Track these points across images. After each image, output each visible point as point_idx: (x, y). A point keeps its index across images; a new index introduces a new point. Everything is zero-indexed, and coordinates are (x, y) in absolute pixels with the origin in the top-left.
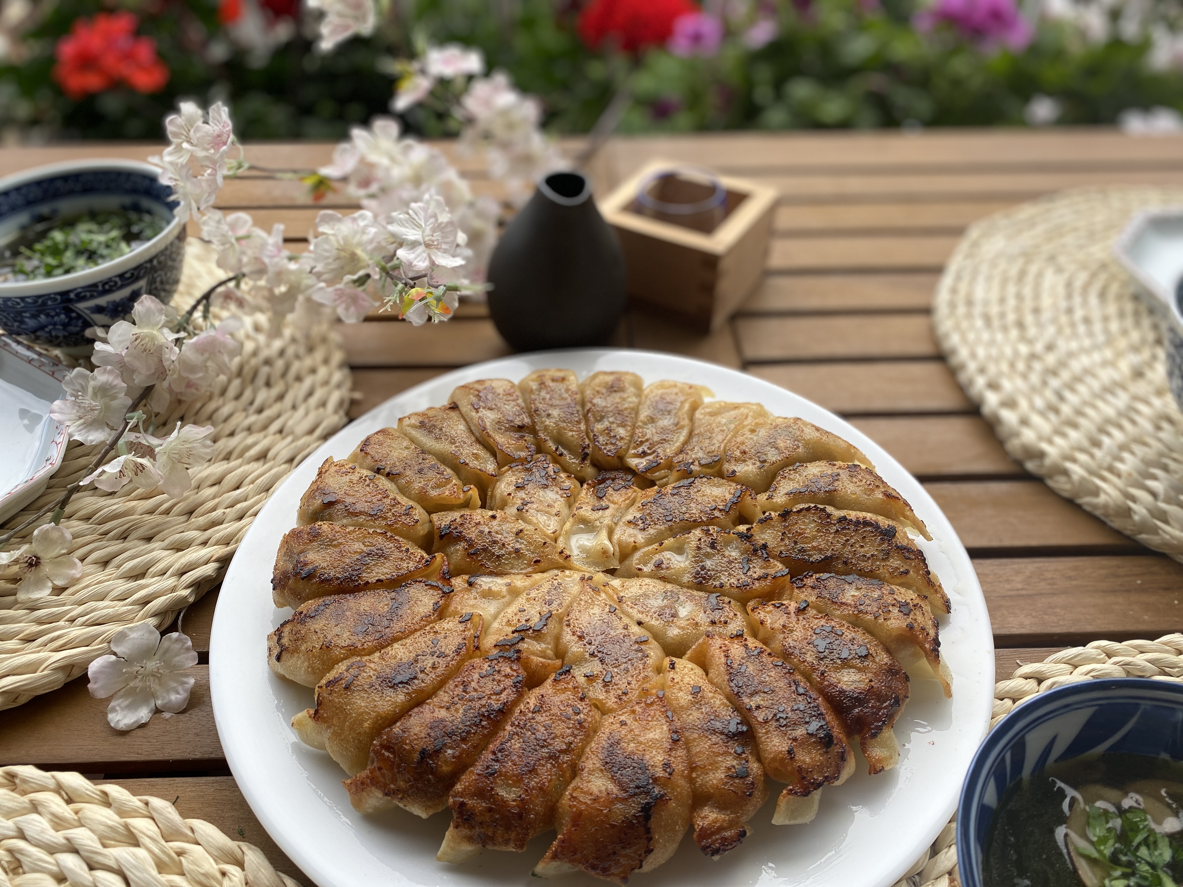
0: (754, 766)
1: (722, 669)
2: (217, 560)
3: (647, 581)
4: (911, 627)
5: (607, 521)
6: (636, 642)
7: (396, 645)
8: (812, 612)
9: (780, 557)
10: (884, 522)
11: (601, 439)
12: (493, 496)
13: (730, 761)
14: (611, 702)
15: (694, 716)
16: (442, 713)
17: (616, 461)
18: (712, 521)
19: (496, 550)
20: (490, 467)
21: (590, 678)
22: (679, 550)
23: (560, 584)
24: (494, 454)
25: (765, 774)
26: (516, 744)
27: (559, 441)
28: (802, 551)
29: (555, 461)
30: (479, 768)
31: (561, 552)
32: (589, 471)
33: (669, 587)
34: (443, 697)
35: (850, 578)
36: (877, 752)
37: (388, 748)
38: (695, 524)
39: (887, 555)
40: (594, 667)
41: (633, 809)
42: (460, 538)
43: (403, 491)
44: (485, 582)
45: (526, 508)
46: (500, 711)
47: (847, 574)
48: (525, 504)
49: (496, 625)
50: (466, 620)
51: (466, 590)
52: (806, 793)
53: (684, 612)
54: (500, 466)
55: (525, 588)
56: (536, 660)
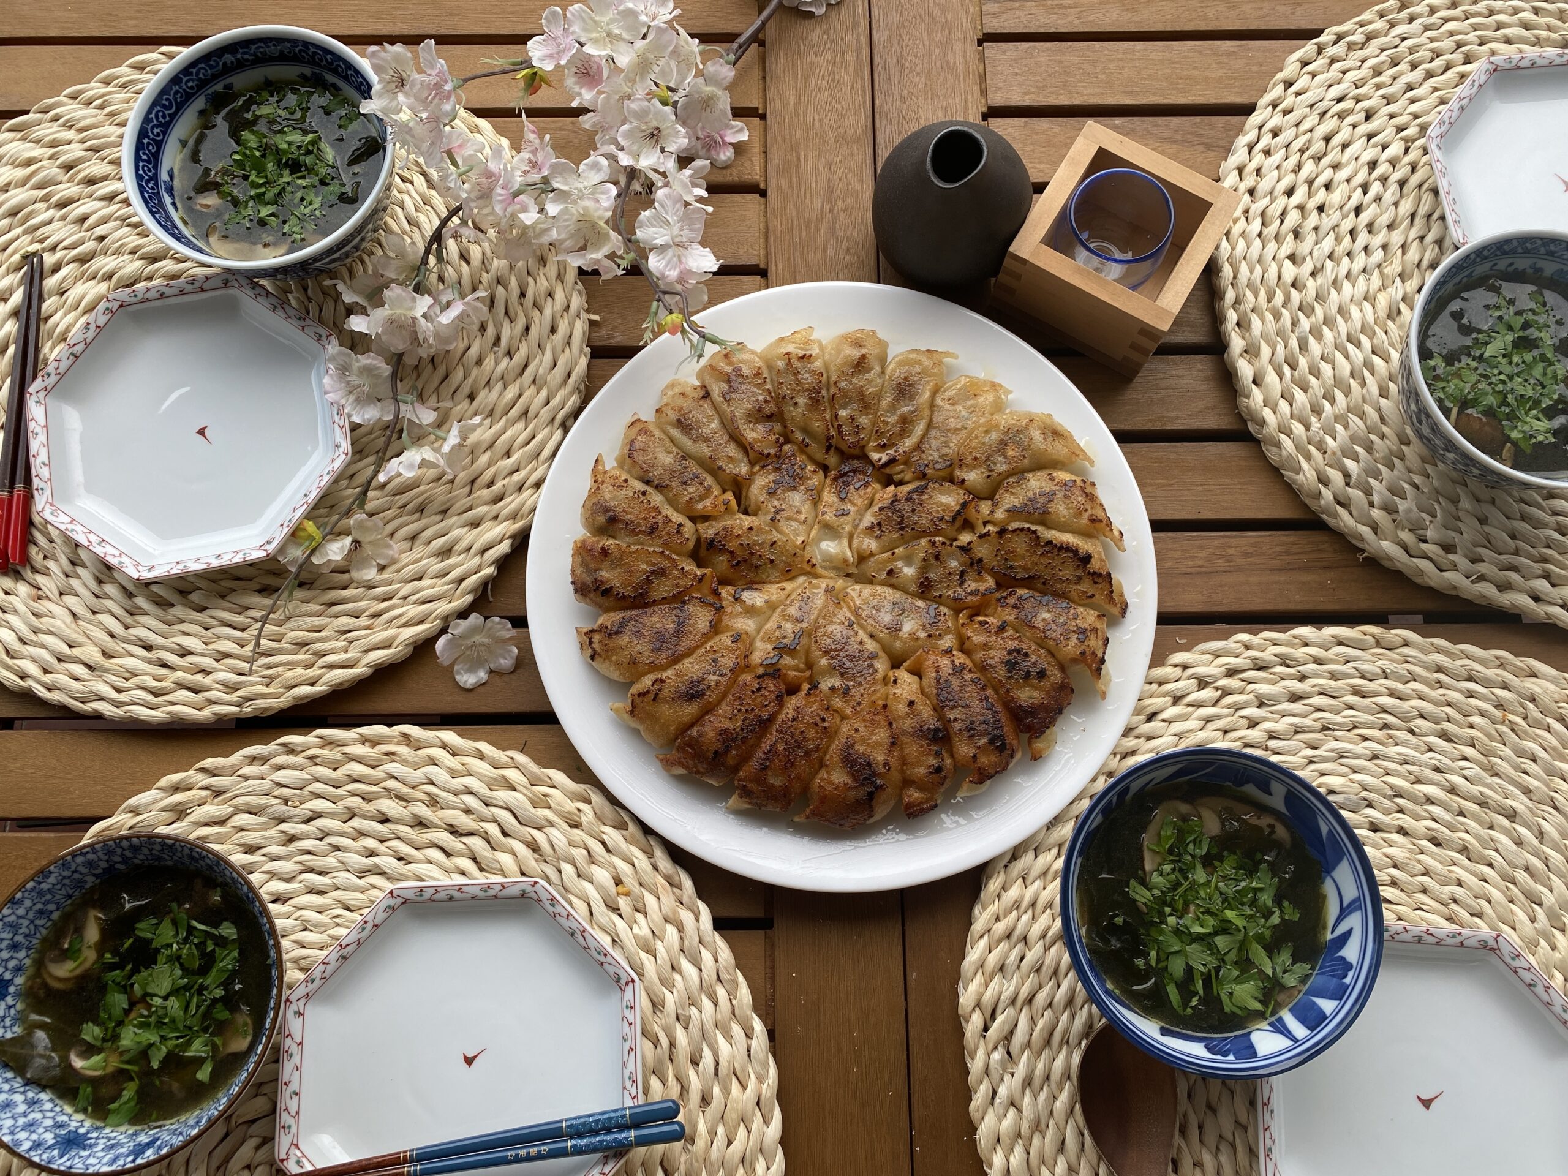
0: (948, 761)
1: (933, 683)
2: (514, 536)
3: (879, 588)
4: (1083, 654)
5: (848, 528)
6: (869, 658)
7: (686, 661)
8: (1010, 632)
9: (991, 571)
10: (1085, 546)
11: (844, 429)
12: (747, 496)
13: (932, 761)
14: (848, 711)
15: (907, 724)
16: (726, 724)
17: (857, 451)
18: (938, 532)
19: (754, 560)
20: (744, 469)
21: (833, 689)
22: (908, 560)
23: (808, 598)
24: (746, 452)
25: (955, 767)
26: (781, 747)
27: (805, 430)
28: (1012, 567)
29: (802, 452)
30: (754, 763)
31: (809, 561)
32: (832, 460)
33: (898, 594)
34: (725, 708)
35: (1045, 599)
36: (1039, 745)
37: (690, 745)
38: (924, 533)
39: (1079, 579)
40: (837, 682)
41: (861, 793)
42: (723, 550)
43: (672, 503)
44: (748, 596)
45: (778, 517)
46: (768, 719)
47: (1044, 593)
48: (777, 512)
49: (759, 644)
50: (737, 638)
51: (732, 604)
52: (981, 782)
53: (908, 627)
54: (752, 464)
55: (781, 603)
56: (793, 673)
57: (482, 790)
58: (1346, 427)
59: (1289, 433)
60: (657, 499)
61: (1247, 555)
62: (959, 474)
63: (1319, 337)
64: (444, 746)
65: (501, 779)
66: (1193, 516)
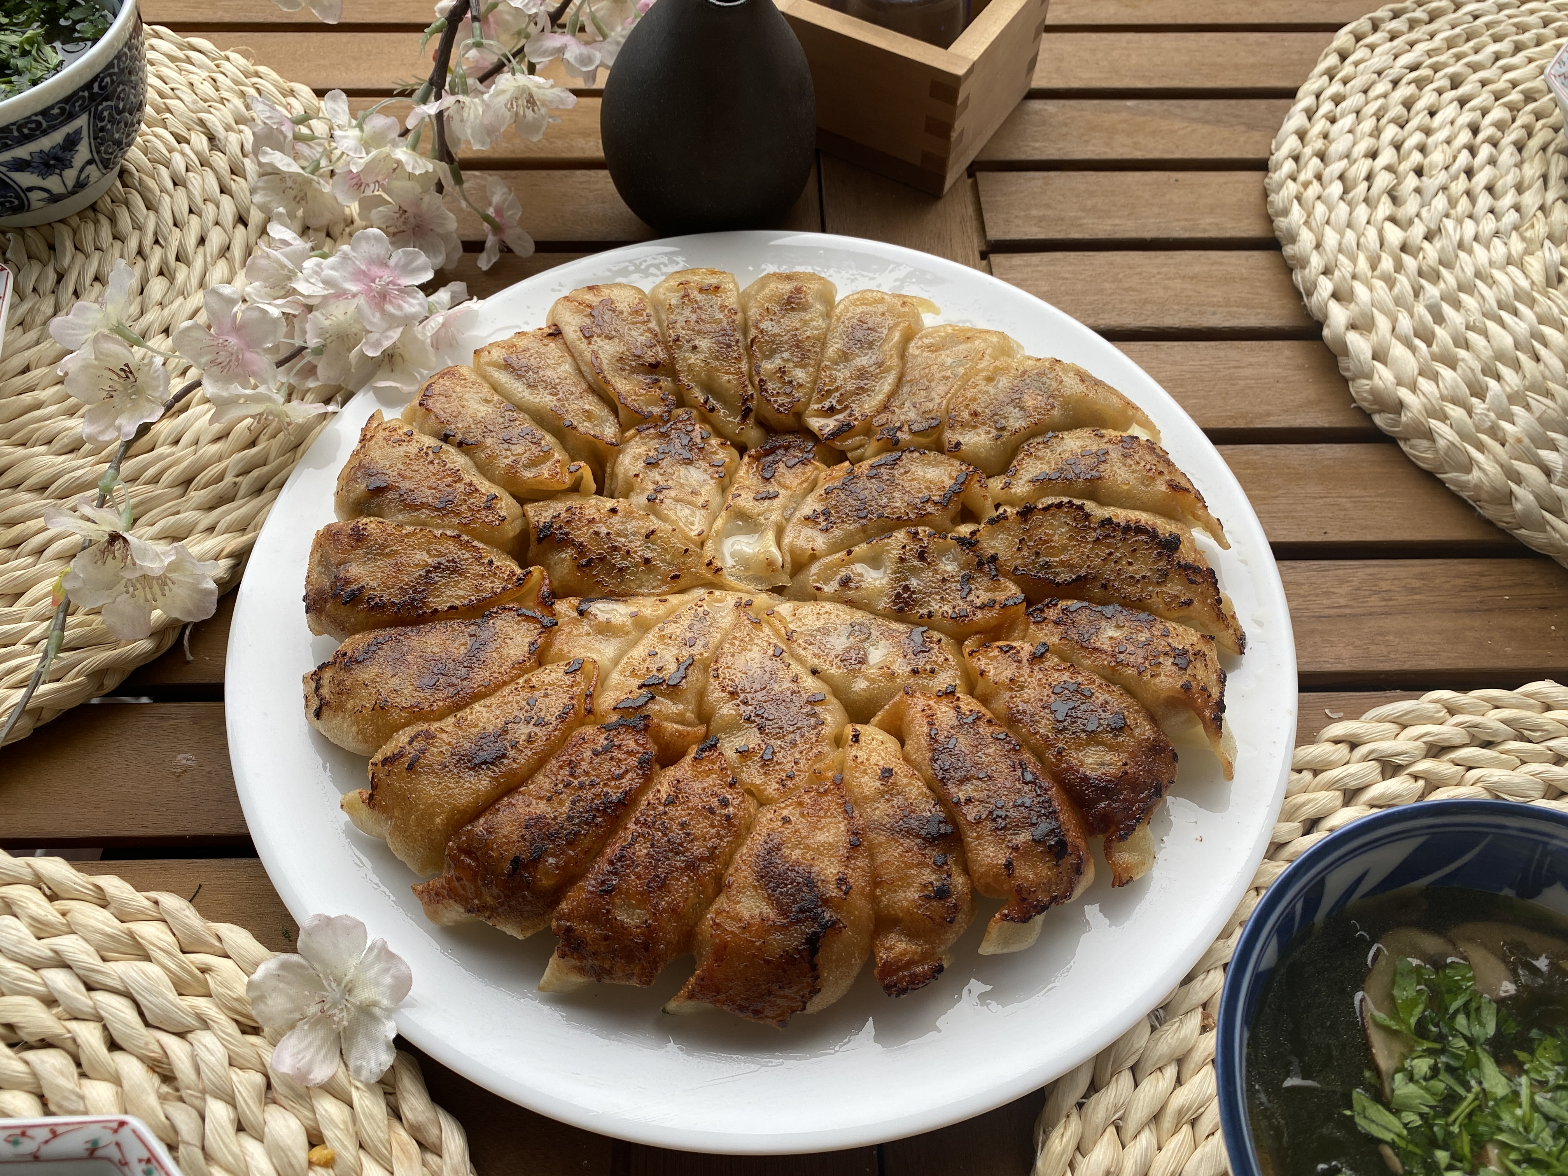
0: (959, 881)
1: (924, 742)
2: (230, 556)
3: (828, 606)
4: (1187, 688)
5: (775, 517)
6: (809, 702)
7: (477, 707)
8: (1053, 660)
9: (1014, 575)
10: (1165, 527)
11: (770, 386)
12: (613, 475)
13: (928, 876)
14: (771, 788)
15: (880, 811)
16: (541, 808)
17: (790, 421)
18: (923, 518)
19: (618, 560)
20: (609, 431)
21: (744, 754)
22: (875, 562)
23: (706, 613)
24: (615, 411)
25: (973, 890)
26: (642, 850)
27: (710, 388)
28: (1047, 566)
29: (704, 420)
30: (590, 883)
31: (710, 563)
32: (753, 434)
33: (859, 616)
34: (543, 782)
35: (1109, 610)
36: (1125, 857)
37: (469, 853)
38: (899, 522)
39: (1164, 576)
40: (751, 739)
41: (795, 939)
42: (565, 542)
43: (484, 469)
44: (602, 610)
45: (660, 496)
46: (621, 803)
47: (1105, 603)
48: (659, 490)
49: (615, 677)
50: (575, 669)
51: (575, 622)
52: (1025, 918)
53: (877, 655)
54: (623, 427)
55: (658, 619)
56: (671, 727)
57: (84, 957)
58: (1528, 407)
59: (1444, 417)
60: (457, 459)
61: (1414, 591)
62: (950, 436)
63: (1457, 305)
64: (38, 882)
65: (126, 939)
66: (1317, 538)
